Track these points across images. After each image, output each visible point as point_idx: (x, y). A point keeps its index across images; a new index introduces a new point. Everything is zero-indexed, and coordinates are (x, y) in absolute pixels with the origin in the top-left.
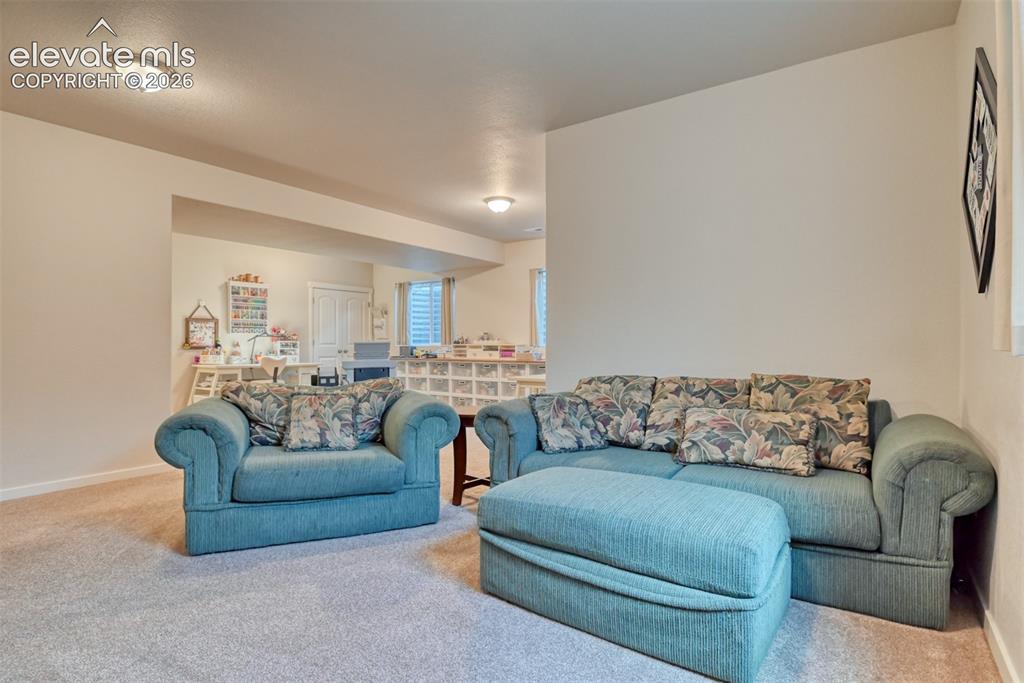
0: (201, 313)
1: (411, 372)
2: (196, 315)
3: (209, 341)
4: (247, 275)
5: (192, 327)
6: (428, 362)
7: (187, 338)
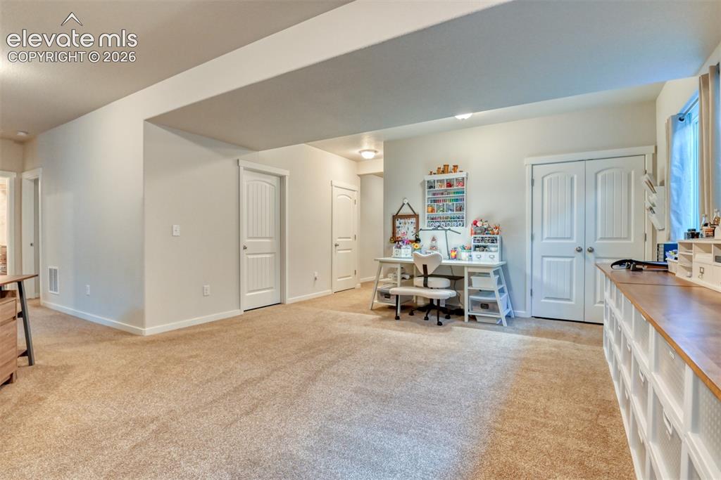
0: (406, 211)
2: (402, 213)
3: (411, 236)
4: (445, 166)
5: (397, 223)
7: (394, 233)
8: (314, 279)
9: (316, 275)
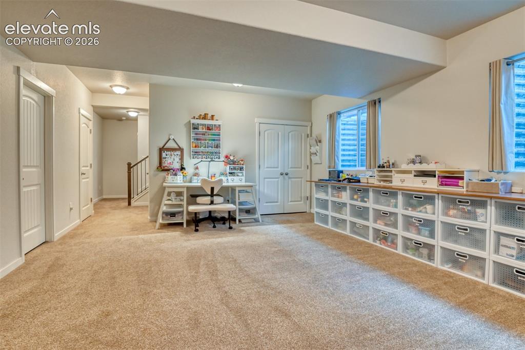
0: (171, 144)
1: (333, 196)
2: (167, 146)
3: (177, 165)
4: (205, 114)
5: (164, 155)
6: (348, 187)
7: (160, 163)
8: (69, 209)
9: (71, 207)
